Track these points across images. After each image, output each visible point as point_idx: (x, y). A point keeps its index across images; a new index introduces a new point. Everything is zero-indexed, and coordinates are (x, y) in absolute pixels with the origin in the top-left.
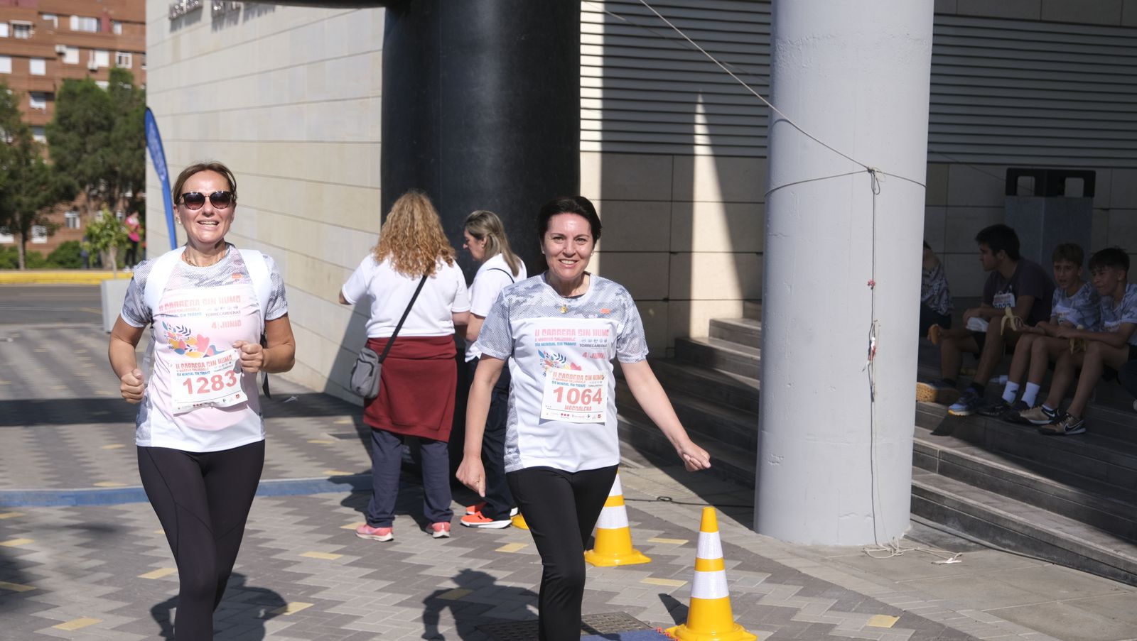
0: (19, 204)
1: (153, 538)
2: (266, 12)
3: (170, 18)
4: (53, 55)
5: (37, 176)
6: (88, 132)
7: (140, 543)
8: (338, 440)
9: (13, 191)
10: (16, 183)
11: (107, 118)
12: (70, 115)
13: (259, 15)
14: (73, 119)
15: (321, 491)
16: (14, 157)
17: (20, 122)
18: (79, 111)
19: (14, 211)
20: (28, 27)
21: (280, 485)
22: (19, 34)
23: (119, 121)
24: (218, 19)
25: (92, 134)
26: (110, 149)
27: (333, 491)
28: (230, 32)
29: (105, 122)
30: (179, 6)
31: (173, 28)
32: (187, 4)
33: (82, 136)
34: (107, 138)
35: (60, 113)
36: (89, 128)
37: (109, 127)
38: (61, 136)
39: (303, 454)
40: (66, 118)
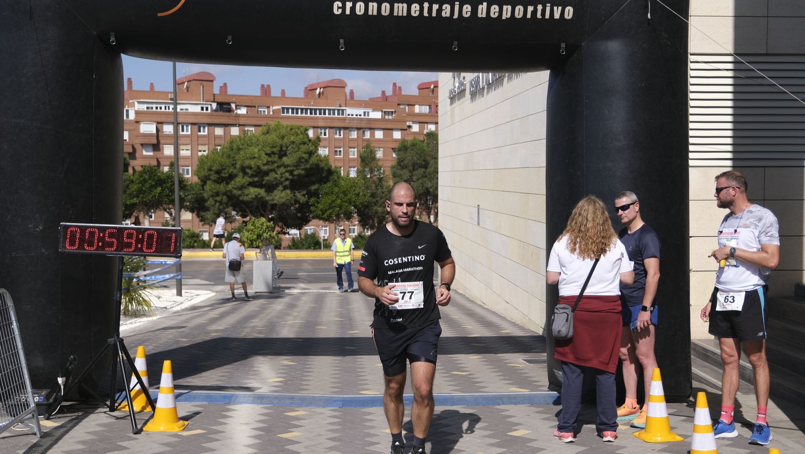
0: (376, 212)
1: (379, 435)
2: (498, 87)
3: (449, 98)
4: (406, 127)
5: (386, 195)
6: (414, 169)
7: (369, 439)
8: (528, 364)
9: (373, 204)
10: (375, 200)
11: (424, 161)
12: (404, 160)
13: (495, 90)
14: (405, 163)
15: (504, 403)
16: (374, 185)
17: (377, 164)
18: (410, 157)
19: (374, 217)
20: (392, 112)
21: (476, 398)
22: (387, 117)
23: (432, 162)
24: (473, 95)
25: (417, 169)
26: (427, 179)
27: (511, 403)
28: (481, 101)
29: (423, 163)
30: (454, 90)
31: (452, 103)
32: (458, 88)
33: (410, 171)
34: (424, 172)
35: (399, 159)
36: (415, 167)
37: (426, 166)
38: (399, 172)
39: (501, 374)
40: (402, 161)
